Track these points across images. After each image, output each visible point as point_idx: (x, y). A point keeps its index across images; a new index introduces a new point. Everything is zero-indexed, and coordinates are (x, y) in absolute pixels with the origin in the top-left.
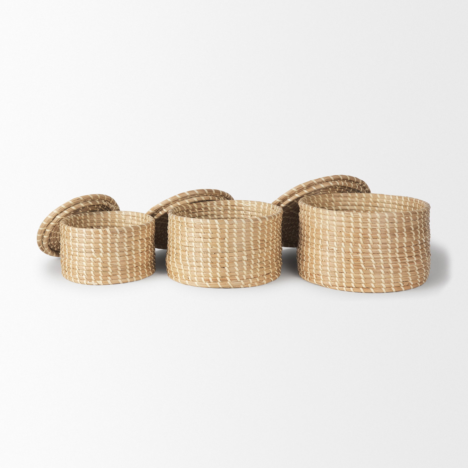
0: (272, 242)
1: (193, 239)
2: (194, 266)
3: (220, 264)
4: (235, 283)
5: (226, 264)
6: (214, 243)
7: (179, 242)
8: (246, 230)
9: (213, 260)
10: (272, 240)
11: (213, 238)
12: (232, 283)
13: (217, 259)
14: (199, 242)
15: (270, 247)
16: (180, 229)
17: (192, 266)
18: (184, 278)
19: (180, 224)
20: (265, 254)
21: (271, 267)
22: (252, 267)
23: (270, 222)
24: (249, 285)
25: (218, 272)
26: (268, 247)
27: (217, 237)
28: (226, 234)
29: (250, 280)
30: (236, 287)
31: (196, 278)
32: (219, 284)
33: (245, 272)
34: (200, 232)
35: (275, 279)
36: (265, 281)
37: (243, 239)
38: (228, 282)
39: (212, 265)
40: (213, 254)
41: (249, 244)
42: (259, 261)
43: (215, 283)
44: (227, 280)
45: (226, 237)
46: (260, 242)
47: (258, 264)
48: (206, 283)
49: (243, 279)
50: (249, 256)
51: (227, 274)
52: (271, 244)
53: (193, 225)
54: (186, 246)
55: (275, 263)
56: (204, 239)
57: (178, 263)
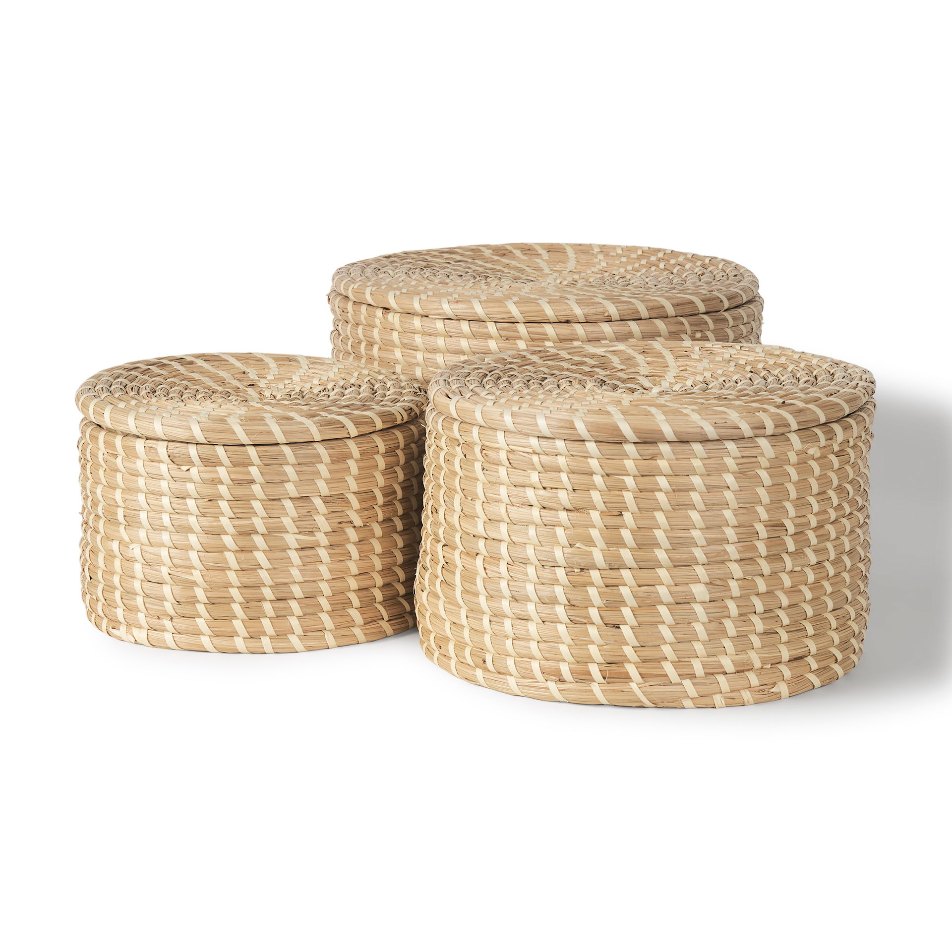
0: (820, 532)
1: (503, 511)
2: (505, 616)
3: (604, 614)
4: (661, 690)
5: (626, 612)
6: (580, 531)
7: (455, 520)
8: (708, 482)
9: (576, 596)
10: (820, 526)
11: (577, 510)
12: (649, 689)
13: (592, 592)
14: (526, 524)
15: (808, 552)
16: (457, 468)
17: (497, 616)
18: (469, 660)
19: (458, 449)
20: (787, 582)
21: (810, 631)
22: (730, 627)
23: (811, 452)
24: (718, 699)
25: (593, 643)
26: (798, 553)
27: (594, 508)
28: (628, 497)
29: (721, 678)
30: (666, 704)
31: (510, 662)
32: (596, 688)
33: (699, 647)
34: (527, 482)
35: (829, 680)
36: (783, 688)
37: (695, 516)
38: (633, 686)
39: (571, 613)
40: (576, 570)
41: (719, 536)
42: (760, 608)
43: (581, 686)
44: (627, 677)
45: (627, 509)
46: (763, 532)
47: (755, 619)
48: (549, 682)
49: (692, 676)
50: (718, 584)
51: (628, 651)
52: (814, 540)
53: (503, 456)
54: (480, 537)
55: (831, 617)
56: (545, 513)
57: (451, 601)
